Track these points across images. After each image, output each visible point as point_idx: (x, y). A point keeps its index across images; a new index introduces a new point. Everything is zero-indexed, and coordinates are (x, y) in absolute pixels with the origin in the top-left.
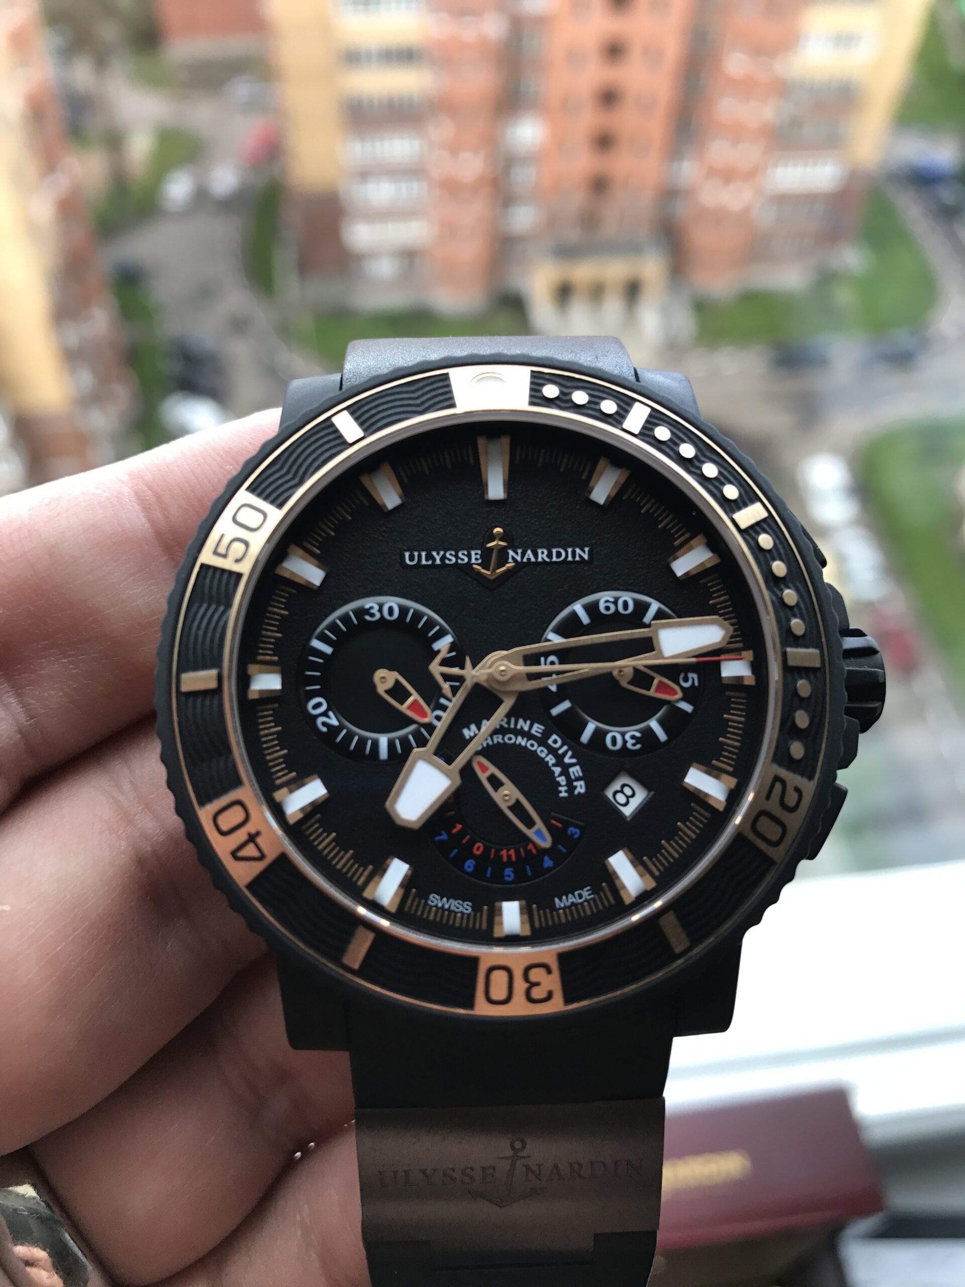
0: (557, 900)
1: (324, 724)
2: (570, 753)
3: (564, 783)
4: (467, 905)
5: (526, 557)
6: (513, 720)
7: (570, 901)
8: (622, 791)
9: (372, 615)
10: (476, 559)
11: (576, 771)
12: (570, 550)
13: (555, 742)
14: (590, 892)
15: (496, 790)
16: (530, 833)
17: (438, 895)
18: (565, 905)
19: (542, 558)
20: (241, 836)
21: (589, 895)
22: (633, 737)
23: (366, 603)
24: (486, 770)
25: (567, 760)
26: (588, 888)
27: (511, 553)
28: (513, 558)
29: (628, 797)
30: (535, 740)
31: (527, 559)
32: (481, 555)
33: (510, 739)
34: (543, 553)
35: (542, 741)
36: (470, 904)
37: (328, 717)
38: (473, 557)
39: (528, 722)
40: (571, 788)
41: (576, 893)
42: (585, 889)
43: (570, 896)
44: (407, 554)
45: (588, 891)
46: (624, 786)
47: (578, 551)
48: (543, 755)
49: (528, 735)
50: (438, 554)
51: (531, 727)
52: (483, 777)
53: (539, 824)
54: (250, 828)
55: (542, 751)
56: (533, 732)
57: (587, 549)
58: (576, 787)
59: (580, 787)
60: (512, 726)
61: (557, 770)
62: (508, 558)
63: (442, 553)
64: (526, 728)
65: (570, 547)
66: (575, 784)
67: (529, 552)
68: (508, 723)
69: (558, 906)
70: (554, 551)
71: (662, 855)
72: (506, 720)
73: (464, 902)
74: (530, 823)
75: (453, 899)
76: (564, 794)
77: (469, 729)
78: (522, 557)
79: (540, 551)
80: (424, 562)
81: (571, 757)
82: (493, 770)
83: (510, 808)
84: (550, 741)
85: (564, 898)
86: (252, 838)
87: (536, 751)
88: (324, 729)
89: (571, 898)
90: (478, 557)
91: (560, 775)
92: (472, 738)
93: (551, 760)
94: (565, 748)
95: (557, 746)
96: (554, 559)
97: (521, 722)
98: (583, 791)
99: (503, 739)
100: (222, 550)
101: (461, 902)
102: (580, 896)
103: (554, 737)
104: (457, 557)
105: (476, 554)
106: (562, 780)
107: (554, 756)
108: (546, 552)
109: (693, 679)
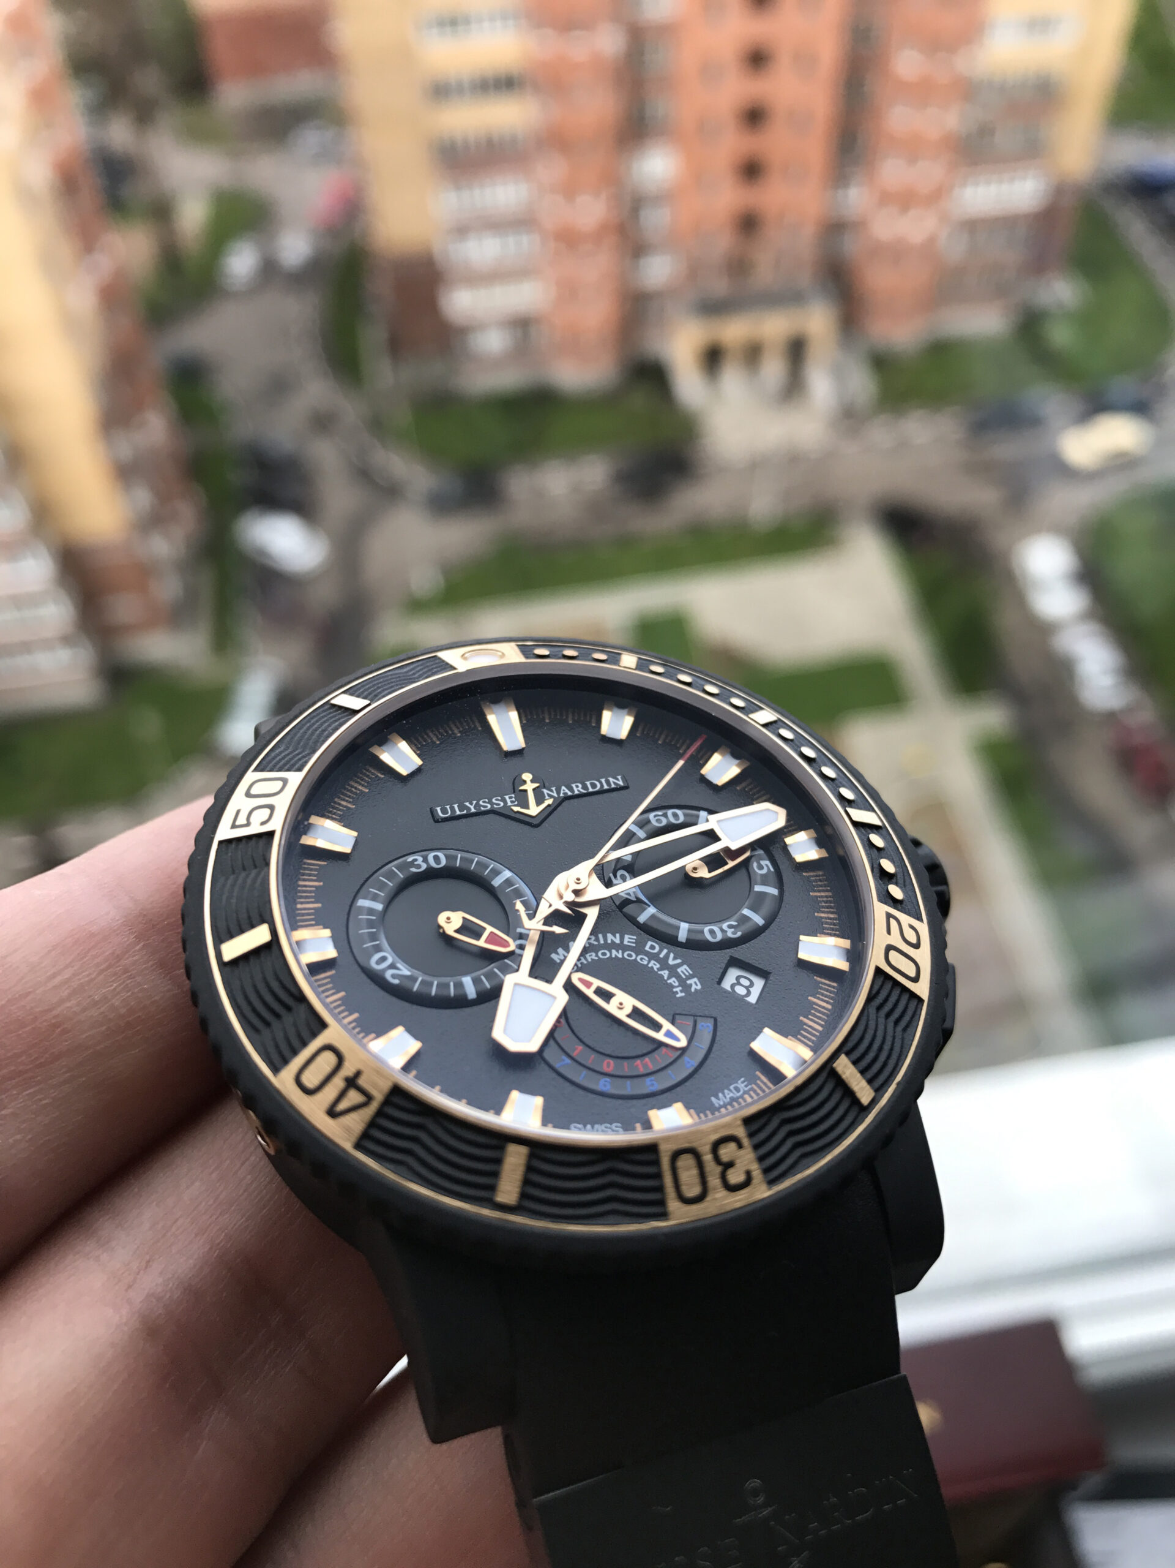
0: (713, 1099)
1: (394, 976)
2: (672, 955)
3: (677, 984)
4: (616, 1127)
5: (562, 792)
6: (600, 936)
7: (728, 1097)
8: (739, 983)
9: (419, 866)
10: (512, 802)
11: (684, 970)
12: (603, 780)
13: (652, 947)
14: (746, 1083)
15: (608, 1001)
16: (660, 1036)
17: (579, 1124)
18: (724, 1102)
19: (578, 791)
20: (338, 1083)
21: (746, 1086)
22: (730, 927)
23: (408, 859)
24: (589, 986)
25: (671, 962)
26: (742, 1079)
27: (545, 791)
28: (549, 795)
29: (747, 988)
30: (632, 951)
31: (563, 794)
32: (515, 798)
33: (604, 954)
34: (577, 787)
35: (639, 949)
36: (619, 1125)
37: (398, 969)
38: (508, 801)
39: (618, 935)
40: (686, 988)
41: (732, 1087)
42: (739, 1082)
43: (726, 1091)
44: (438, 809)
45: (743, 1082)
46: (738, 978)
47: (611, 780)
48: (645, 963)
49: (621, 947)
50: (471, 804)
51: (622, 939)
52: (590, 993)
53: (667, 1025)
54: (348, 1070)
55: (641, 959)
56: (626, 942)
57: (619, 777)
58: (691, 985)
59: (695, 984)
60: (602, 942)
61: (664, 973)
62: (545, 797)
63: (474, 802)
64: (617, 941)
65: (602, 778)
66: (689, 982)
67: (563, 788)
68: (597, 939)
69: (717, 1105)
70: (588, 783)
71: (805, 1030)
72: (593, 938)
73: (611, 1124)
74: (657, 1027)
75: (598, 1124)
76: (680, 995)
77: (557, 953)
78: (558, 793)
79: (574, 786)
80: (458, 813)
81: (675, 958)
82: (597, 983)
83: (629, 1016)
84: (647, 948)
85: (720, 1095)
86: (352, 1082)
87: (635, 960)
88: (396, 982)
89: (729, 1094)
90: (513, 799)
91: (669, 978)
92: (562, 962)
93: (655, 965)
94: (665, 951)
95: (656, 951)
96: (591, 790)
97: (610, 937)
98: (699, 987)
99: (597, 956)
100: (242, 820)
101: (608, 1125)
102: (737, 1089)
103: (650, 943)
104: (490, 802)
105: (510, 798)
106: (673, 981)
107: (656, 961)
108: (580, 786)
109: (767, 866)
